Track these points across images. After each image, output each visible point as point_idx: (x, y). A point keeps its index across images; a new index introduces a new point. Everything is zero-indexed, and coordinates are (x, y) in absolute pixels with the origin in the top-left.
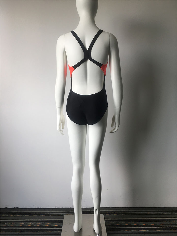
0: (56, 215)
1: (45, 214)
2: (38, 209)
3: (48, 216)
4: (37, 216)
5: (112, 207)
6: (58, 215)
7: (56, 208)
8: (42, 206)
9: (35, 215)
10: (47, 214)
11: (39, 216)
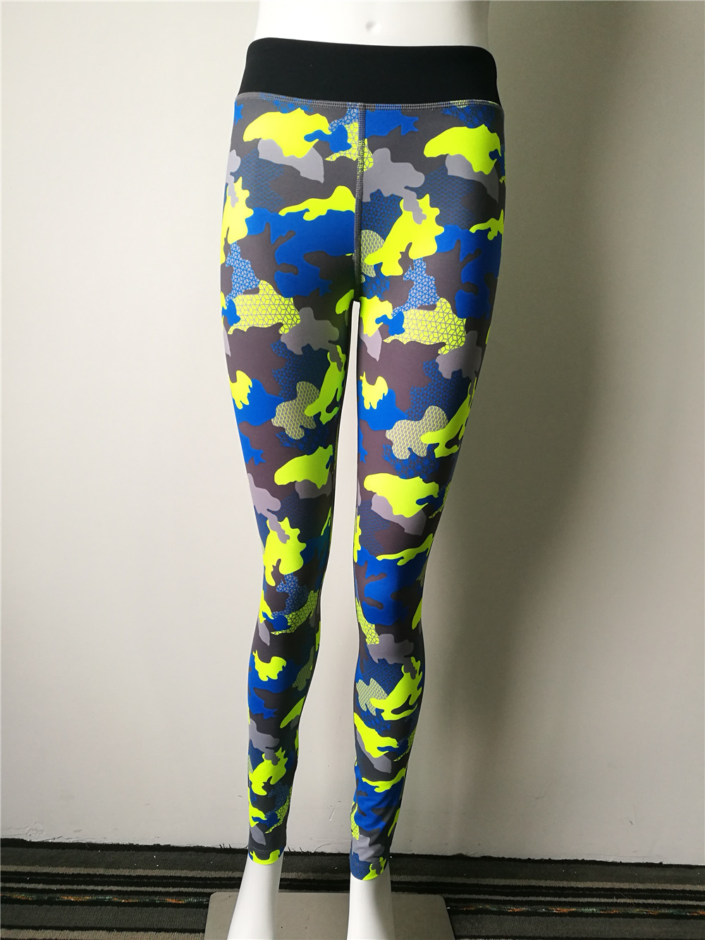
0: (157, 899)
1: (85, 892)
2: (54, 852)
3: (110, 903)
4: (39, 903)
5: (484, 858)
6: (169, 900)
7: (156, 848)
8: (79, 831)
9: (22, 896)
10: (102, 892)
11: (51, 902)
